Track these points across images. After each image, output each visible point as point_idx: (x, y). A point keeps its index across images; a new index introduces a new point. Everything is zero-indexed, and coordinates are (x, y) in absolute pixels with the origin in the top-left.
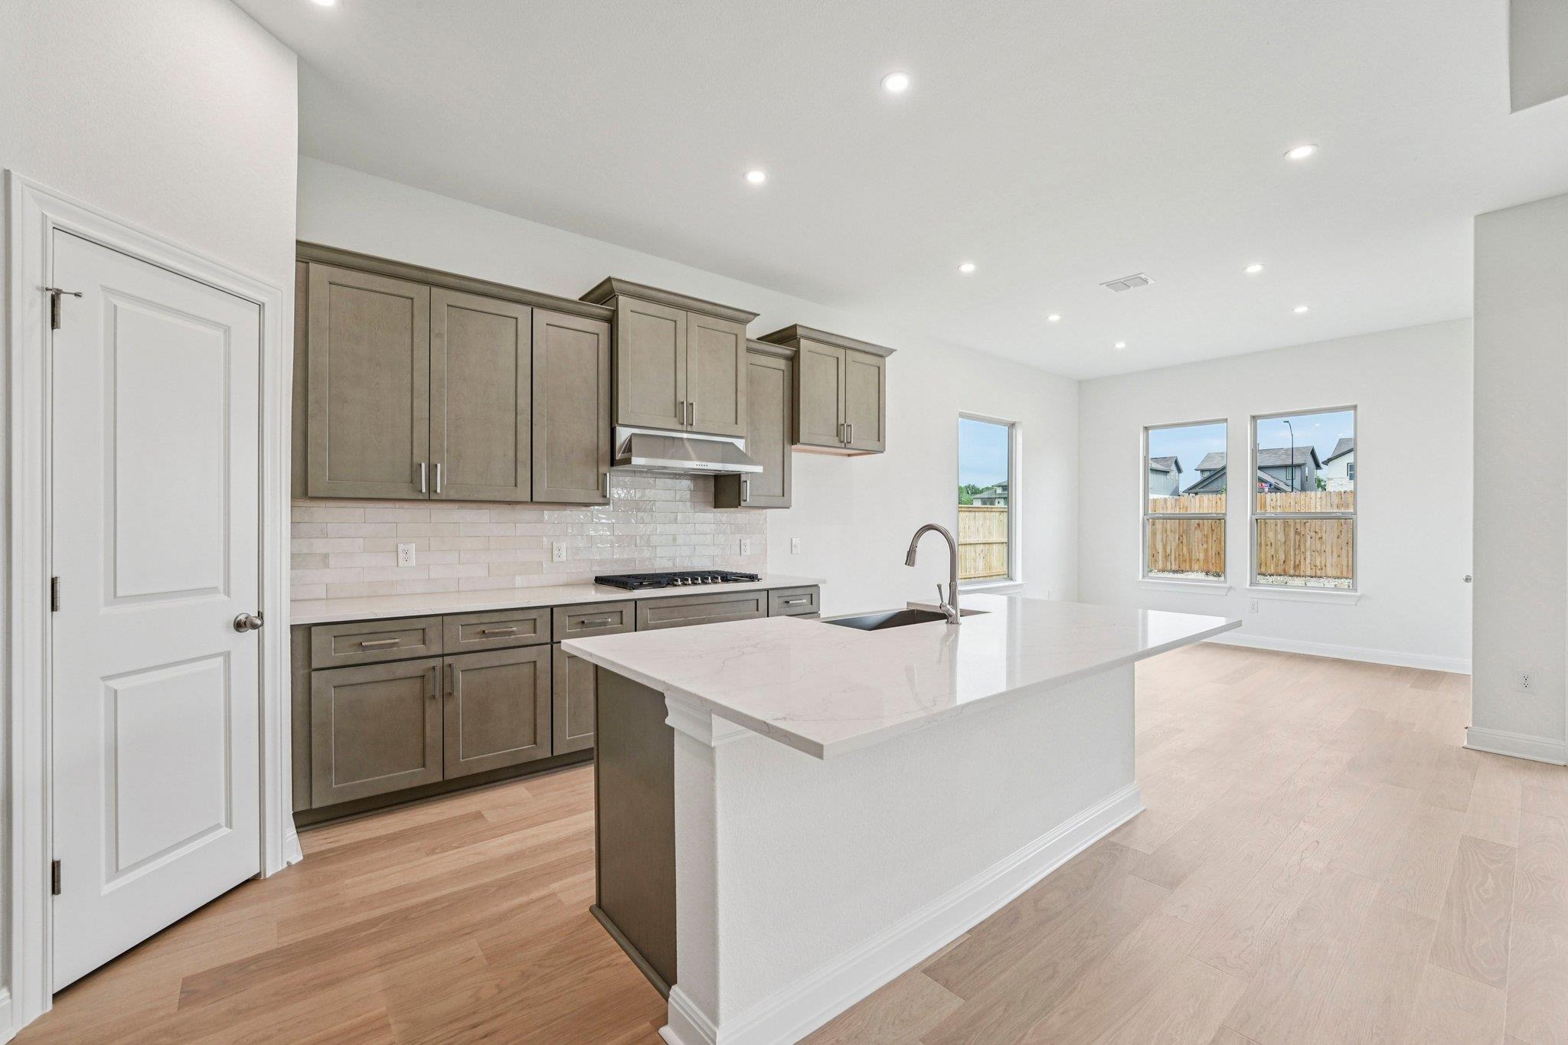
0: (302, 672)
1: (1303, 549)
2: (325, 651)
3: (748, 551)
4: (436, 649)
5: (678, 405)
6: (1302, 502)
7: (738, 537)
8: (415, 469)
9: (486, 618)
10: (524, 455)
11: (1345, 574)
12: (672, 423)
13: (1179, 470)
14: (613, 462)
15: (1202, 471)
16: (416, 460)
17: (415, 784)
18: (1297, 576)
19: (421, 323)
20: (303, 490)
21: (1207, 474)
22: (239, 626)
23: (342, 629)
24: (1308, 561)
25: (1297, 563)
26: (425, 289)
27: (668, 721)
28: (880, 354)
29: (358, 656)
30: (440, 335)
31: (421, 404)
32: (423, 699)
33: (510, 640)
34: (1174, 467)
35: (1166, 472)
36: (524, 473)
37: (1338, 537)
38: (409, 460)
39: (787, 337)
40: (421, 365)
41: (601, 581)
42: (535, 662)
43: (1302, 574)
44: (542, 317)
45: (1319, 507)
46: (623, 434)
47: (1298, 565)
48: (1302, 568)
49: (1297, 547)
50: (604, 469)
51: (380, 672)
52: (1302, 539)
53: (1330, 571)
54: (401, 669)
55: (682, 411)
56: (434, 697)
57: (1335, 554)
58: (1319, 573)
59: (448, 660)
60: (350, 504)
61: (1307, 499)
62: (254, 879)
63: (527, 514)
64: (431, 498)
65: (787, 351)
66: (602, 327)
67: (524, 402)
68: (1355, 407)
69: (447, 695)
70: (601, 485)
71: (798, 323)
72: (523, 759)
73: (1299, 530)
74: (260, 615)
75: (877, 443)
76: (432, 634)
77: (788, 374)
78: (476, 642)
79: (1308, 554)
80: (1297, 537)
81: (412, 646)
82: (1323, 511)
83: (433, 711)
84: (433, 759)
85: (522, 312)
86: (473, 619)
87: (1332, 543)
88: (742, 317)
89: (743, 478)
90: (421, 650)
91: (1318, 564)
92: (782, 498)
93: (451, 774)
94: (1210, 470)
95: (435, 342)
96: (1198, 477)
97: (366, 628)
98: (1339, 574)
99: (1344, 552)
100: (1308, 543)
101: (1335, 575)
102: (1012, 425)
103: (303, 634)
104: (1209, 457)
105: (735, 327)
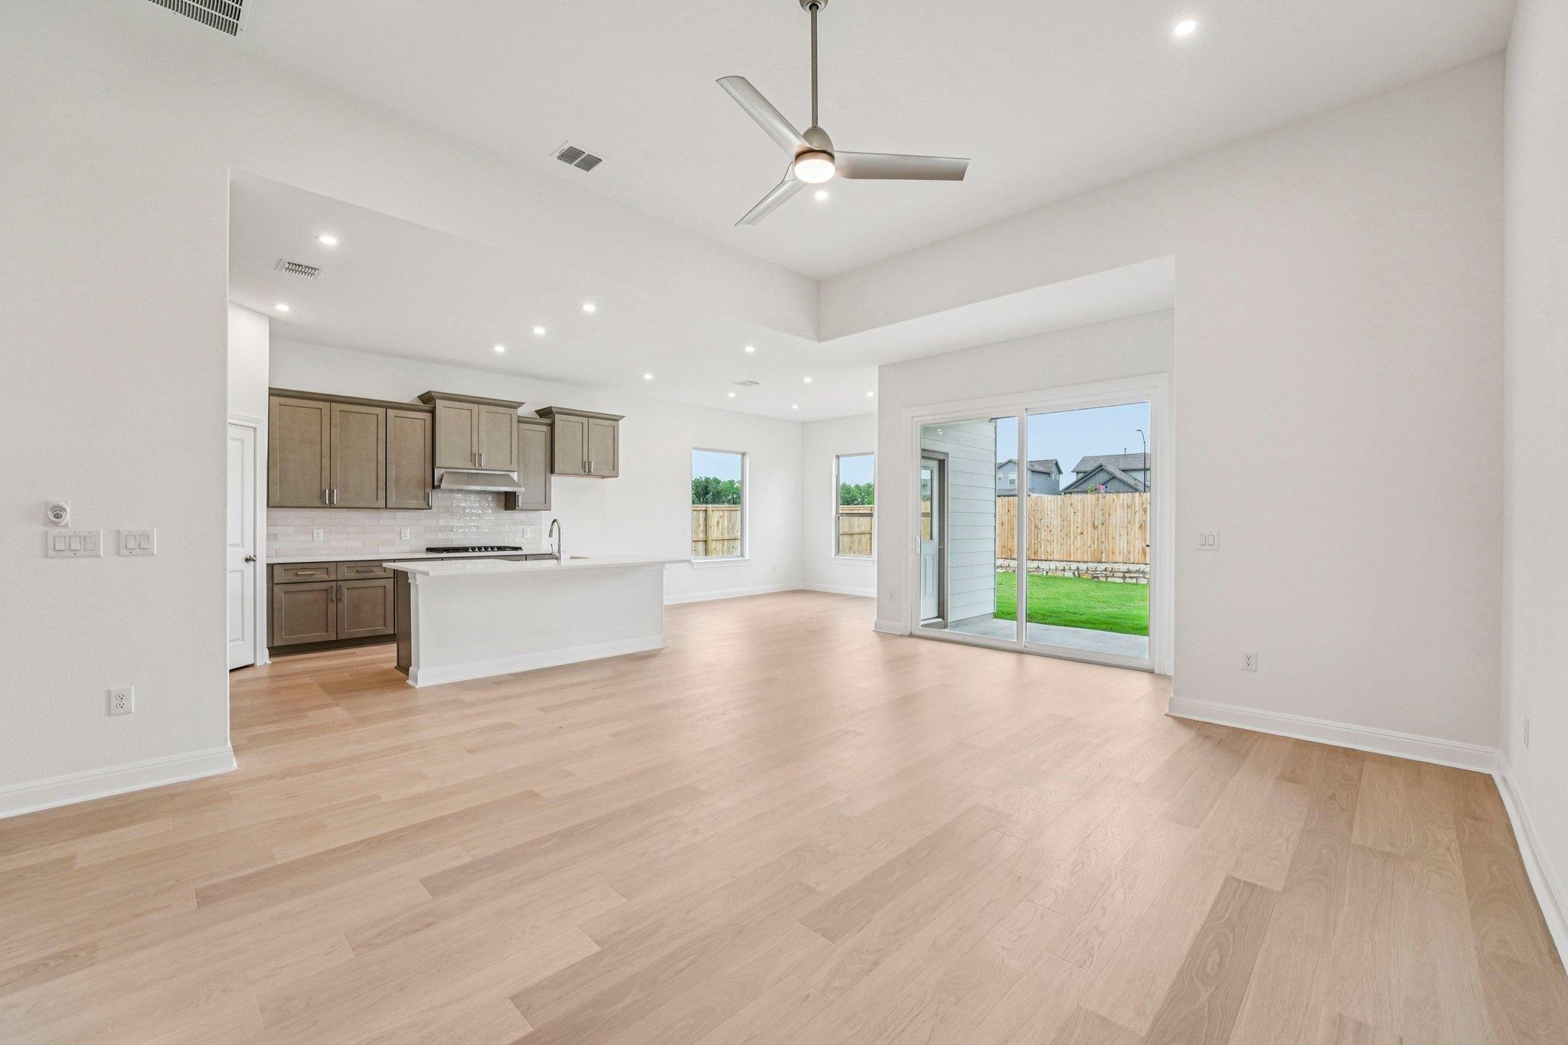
0: (270, 585)
2: (280, 576)
3: (529, 535)
4: (333, 577)
5: (472, 455)
7: (520, 527)
8: (323, 493)
9: (358, 564)
10: (382, 484)
12: (469, 465)
13: (1060, 472)
14: (434, 487)
15: (1077, 473)
16: (323, 488)
17: (322, 640)
19: (326, 419)
20: (268, 505)
21: (1081, 475)
22: (247, 560)
23: (288, 567)
26: (328, 404)
27: (409, 581)
28: (616, 419)
29: (296, 579)
30: (336, 426)
31: (326, 462)
32: (327, 601)
33: (372, 575)
34: (1054, 469)
35: (1048, 474)
36: (382, 493)
38: (319, 489)
39: (546, 413)
40: (326, 441)
41: (429, 550)
42: (385, 587)
44: (391, 412)
46: (438, 473)
50: (429, 490)
51: (306, 587)
54: (316, 586)
55: (474, 457)
56: (332, 600)
57: (1059, 545)
59: (340, 583)
60: (288, 509)
62: (252, 665)
63: (386, 515)
64: (331, 506)
65: (548, 421)
66: (427, 416)
67: (382, 457)
69: (339, 600)
70: (426, 498)
71: (552, 405)
72: (379, 633)
74: (255, 556)
75: (614, 471)
76: (332, 570)
77: (549, 435)
78: (353, 575)
81: (320, 575)
83: (332, 607)
84: (332, 628)
85: (381, 411)
86: (352, 564)
88: (515, 405)
89: (517, 494)
90: (325, 577)
92: (546, 504)
93: (342, 637)
94: (1084, 472)
95: (333, 430)
96: (1073, 478)
97: (299, 566)
100: (1043, 535)
102: (744, 454)
103: (271, 567)
104: (1085, 460)
105: (510, 411)
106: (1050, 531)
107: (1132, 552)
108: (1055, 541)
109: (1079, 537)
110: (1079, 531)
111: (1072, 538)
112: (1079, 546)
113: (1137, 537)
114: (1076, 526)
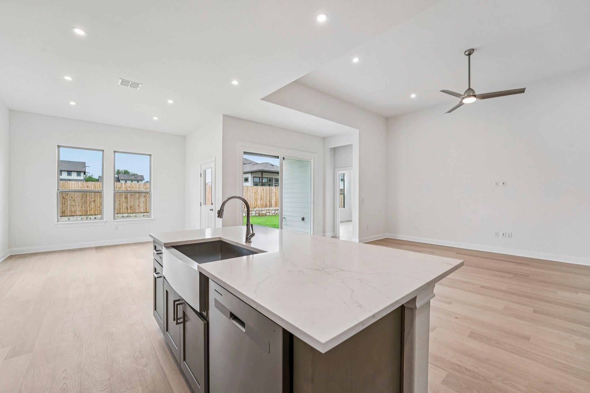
1: (66, 205)
6: (66, 186)
11: (84, 214)
18: (64, 216)
24: (69, 209)
25: (64, 210)
37: (81, 200)
43: (66, 215)
45: (73, 187)
47: (64, 212)
48: (66, 213)
49: (64, 204)
52: (66, 201)
53: (78, 213)
57: (80, 207)
58: (73, 214)
61: (68, 184)
68: (150, 155)
73: (64, 197)
79: (69, 207)
80: (64, 200)
82: (75, 189)
87: (79, 202)
91: (73, 210)
98: (81, 214)
99: (83, 205)
100: (69, 203)
101: (80, 214)
106: (74, 200)
107: (121, 208)
108: (77, 205)
109: (93, 203)
110: (93, 199)
111: (88, 204)
112: (92, 207)
113: (124, 201)
114: (91, 197)
